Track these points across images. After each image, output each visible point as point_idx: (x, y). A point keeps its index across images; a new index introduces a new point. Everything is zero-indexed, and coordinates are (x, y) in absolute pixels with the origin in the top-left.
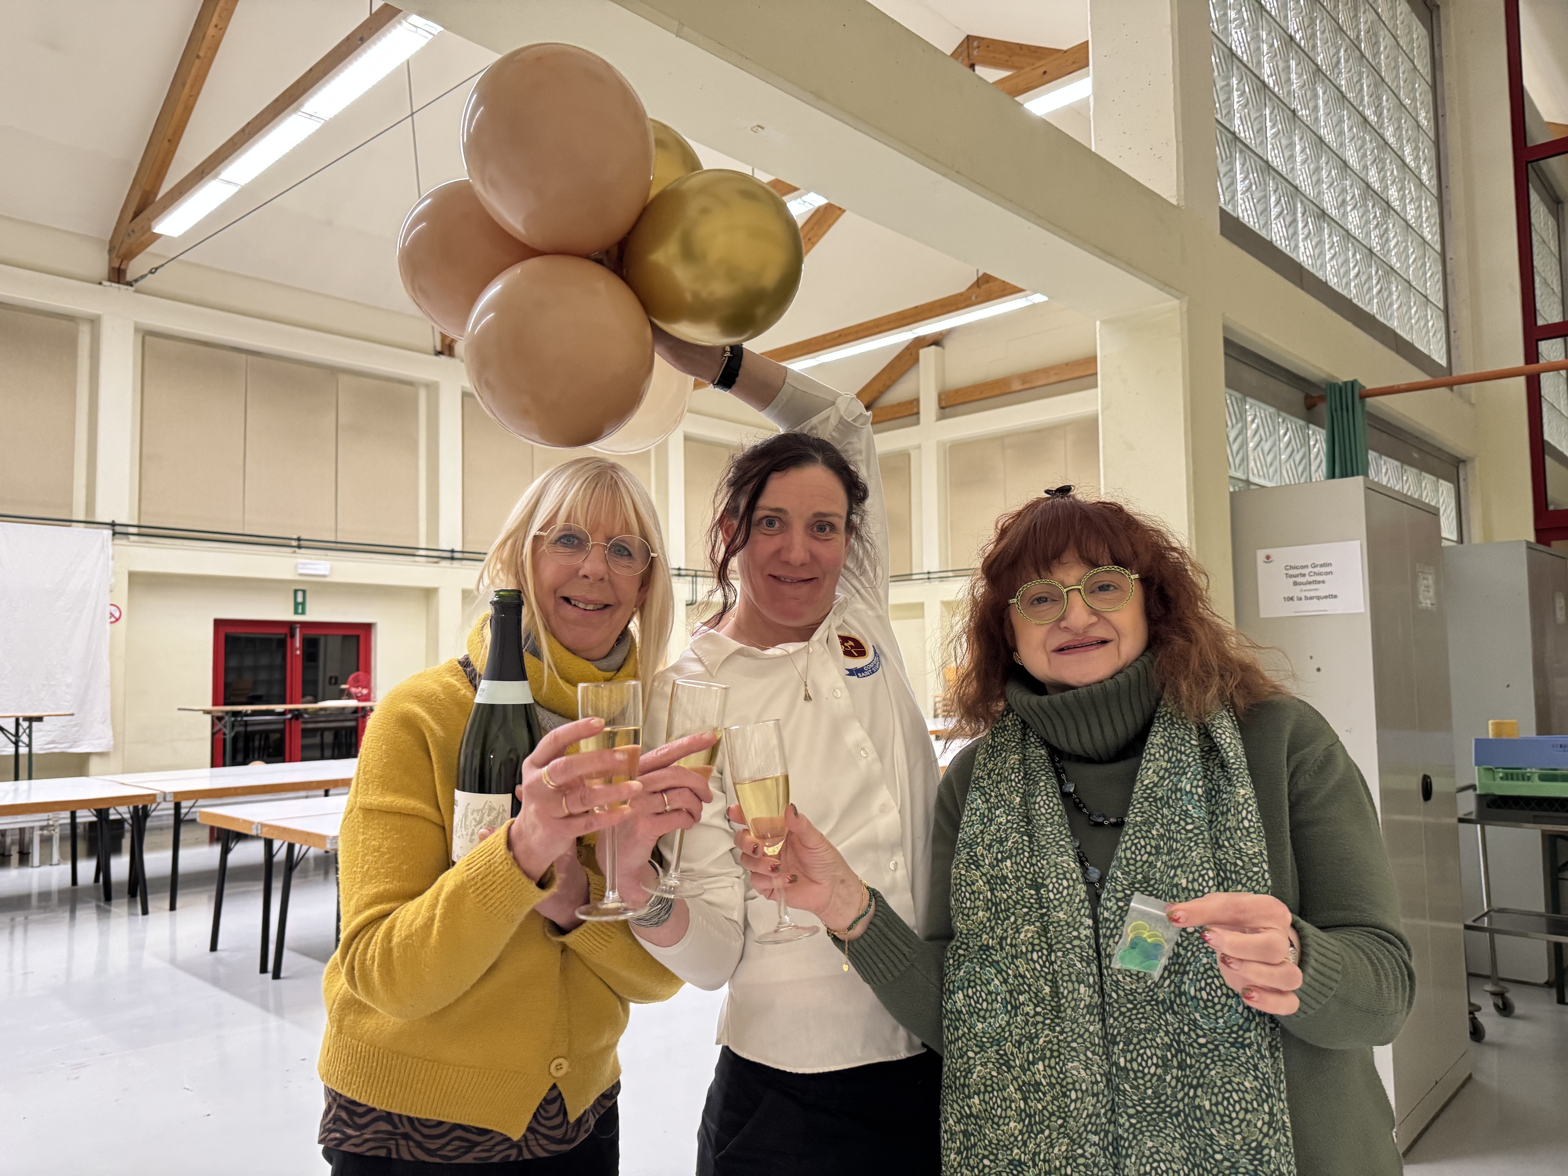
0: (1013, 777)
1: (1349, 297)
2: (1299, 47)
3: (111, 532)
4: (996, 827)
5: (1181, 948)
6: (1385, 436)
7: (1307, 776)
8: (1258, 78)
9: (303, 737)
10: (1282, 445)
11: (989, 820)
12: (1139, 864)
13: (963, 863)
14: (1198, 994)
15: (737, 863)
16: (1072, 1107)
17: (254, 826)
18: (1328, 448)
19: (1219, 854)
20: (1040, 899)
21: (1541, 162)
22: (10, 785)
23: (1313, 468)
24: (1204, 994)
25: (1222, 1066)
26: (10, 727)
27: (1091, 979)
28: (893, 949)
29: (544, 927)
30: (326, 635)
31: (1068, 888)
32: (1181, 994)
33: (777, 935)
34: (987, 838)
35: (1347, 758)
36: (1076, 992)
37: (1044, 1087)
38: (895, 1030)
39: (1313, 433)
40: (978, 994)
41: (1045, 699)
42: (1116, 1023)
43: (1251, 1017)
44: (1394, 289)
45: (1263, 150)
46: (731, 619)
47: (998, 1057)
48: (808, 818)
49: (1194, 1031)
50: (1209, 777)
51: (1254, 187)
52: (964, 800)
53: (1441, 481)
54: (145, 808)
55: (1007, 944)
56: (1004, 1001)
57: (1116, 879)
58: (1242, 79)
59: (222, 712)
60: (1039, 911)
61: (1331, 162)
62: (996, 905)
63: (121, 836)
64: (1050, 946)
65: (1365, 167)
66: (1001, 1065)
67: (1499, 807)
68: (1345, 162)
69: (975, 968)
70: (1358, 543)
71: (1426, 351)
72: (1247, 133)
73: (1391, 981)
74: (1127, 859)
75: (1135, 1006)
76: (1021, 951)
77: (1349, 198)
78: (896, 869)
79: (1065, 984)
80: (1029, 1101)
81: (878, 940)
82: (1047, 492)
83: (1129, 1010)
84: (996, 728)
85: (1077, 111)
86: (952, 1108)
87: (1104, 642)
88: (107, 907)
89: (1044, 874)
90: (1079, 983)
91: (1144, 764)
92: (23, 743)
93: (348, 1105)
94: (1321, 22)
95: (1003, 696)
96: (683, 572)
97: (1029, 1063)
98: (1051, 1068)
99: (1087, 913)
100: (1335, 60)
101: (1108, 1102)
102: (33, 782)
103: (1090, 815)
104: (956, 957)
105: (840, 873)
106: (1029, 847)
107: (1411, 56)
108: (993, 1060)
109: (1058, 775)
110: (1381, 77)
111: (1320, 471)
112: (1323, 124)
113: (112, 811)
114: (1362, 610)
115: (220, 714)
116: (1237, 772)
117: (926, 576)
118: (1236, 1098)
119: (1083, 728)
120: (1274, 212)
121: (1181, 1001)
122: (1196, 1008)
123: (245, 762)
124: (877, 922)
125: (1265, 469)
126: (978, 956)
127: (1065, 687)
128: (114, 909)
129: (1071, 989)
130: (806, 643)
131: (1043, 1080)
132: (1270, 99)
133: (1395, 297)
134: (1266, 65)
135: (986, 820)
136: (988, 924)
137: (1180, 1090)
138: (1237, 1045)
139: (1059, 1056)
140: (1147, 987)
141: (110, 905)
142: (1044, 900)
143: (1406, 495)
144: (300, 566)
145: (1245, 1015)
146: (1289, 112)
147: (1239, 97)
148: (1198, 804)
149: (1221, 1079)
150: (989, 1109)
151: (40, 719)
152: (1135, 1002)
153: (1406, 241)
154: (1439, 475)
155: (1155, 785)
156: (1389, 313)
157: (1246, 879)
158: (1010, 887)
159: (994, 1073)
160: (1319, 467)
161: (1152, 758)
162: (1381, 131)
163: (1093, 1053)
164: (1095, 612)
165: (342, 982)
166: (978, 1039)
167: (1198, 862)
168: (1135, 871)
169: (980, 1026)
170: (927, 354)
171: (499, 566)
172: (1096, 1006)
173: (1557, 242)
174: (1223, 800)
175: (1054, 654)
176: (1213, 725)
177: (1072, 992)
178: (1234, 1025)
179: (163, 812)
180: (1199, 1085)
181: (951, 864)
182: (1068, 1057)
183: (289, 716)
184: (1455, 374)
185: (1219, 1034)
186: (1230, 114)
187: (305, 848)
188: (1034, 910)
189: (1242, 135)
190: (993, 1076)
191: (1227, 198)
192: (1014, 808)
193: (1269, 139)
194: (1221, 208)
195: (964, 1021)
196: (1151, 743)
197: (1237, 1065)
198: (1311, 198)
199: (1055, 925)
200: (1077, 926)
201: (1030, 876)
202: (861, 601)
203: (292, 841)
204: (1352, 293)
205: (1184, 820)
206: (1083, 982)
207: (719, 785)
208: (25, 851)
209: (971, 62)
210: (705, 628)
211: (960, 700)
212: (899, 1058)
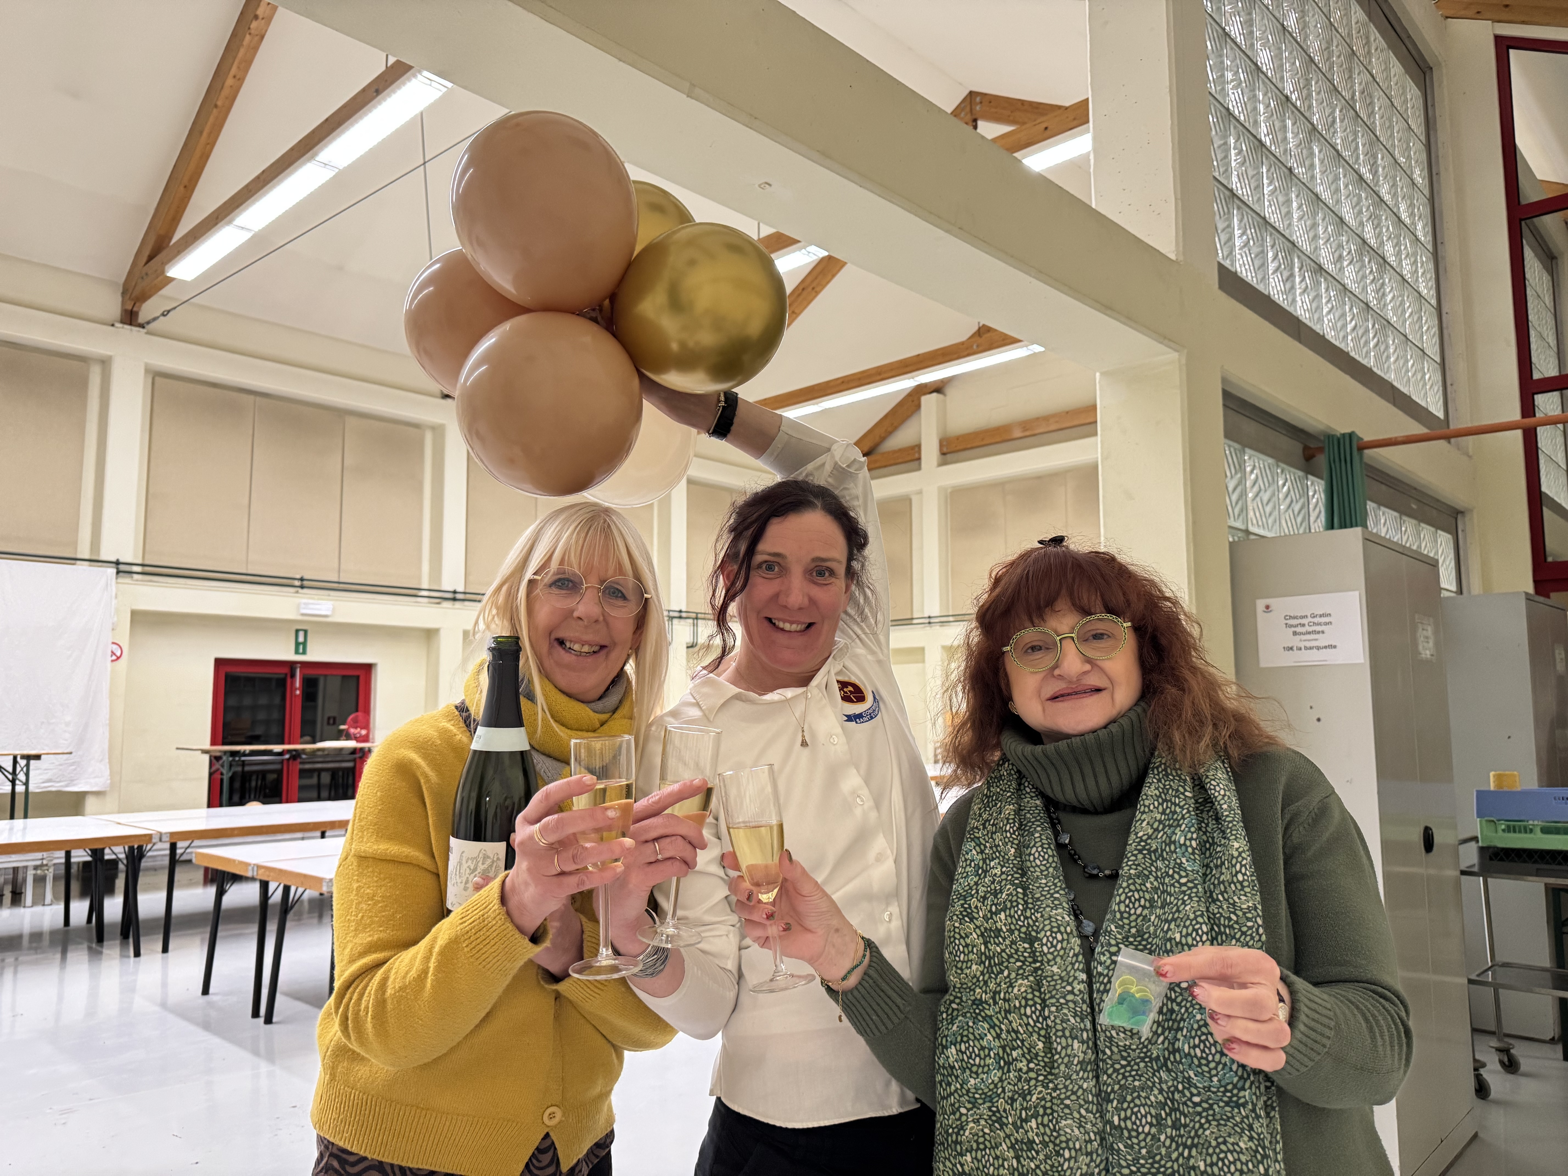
0: (1008, 828)
1: (1346, 350)
2: (1296, 107)
3: (115, 571)
4: (991, 879)
5: (1174, 1004)
6: (1383, 487)
7: (1301, 828)
8: (1255, 137)
9: (300, 777)
10: (1281, 496)
11: (983, 871)
12: (1133, 918)
13: (957, 915)
14: (1192, 1051)
15: (732, 911)
16: (1066, 1166)
17: (250, 868)
18: (1327, 499)
19: (1213, 908)
20: (1033, 952)
21: (1535, 220)
22: (5, 824)
23: (1312, 519)
24: (1198, 1051)
25: (1217, 1126)
26: (8, 765)
27: (1085, 1035)
28: (888, 1000)
29: (538, 973)
30: (326, 676)
31: (1062, 941)
32: (1176, 1051)
33: (773, 983)
34: (982, 889)
35: (1344, 811)
36: (1070, 1048)
37: (1037, 1145)
38: (887, 1085)
39: (1312, 484)
40: (971, 1049)
41: (1039, 748)
42: (1110, 1080)
43: (1245, 1076)
44: (1391, 342)
45: (1260, 206)
46: (731, 664)
47: (990, 1113)
48: (804, 865)
49: (1188, 1089)
50: (1204, 830)
51: (1251, 242)
52: (960, 849)
53: (1439, 532)
54: (140, 848)
55: (1000, 999)
56: (997, 1057)
57: (1110, 933)
58: (1239, 138)
59: (220, 751)
60: (1033, 965)
61: (1327, 219)
62: (989, 958)
63: (115, 877)
64: (1044, 1001)
65: (1361, 224)
66: (994, 1122)
67: (1501, 860)
68: (1341, 219)
69: (968, 1023)
70: (1357, 593)
71: (1423, 404)
72: (1244, 190)
73: (1387, 1038)
74: (1121, 913)
75: (1129, 1062)
76: (1015, 1005)
77: (1345, 253)
78: (890, 920)
79: (1058, 1040)
80: (1022, 1159)
81: (871, 991)
82: (1040, 542)
83: (1123, 1067)
84: (991, 778)
85: (1078, 165)
86: (945, 1166)
87: (1098, 690)
88: (99, 948)
89: (1038, 927)
90: (1073, 1039)
91: (1138, 816)
92: (20, 781)
93: (340, 1154)
94: (1316, 83)
95: (998, 745)
96: (684, 615)
97: (1022, 1121)
98: (1044, 1126)
99: (1081, 967)
100: (1330, 119)
101: (1102, 1161)
102: (28, 821)
103: (1084, 867)
104: (950, 1012)
105: (835, 922)
106: (1023, 899)
107: (1405, 116)
108: (985, 1117)
109: (1053, 826)
110: (1376, 136)
111: (1318, 521)
112: (1319, 181)
113: (107, 851)
114: (1362, 661)
115: (218, 754)
116: (1230, 825)
117: (927, 621)
118: (1231, 1159)
119: (1078, 777)
120: (1272, 267)
121: (1175, 1058)
122: (1190, 1065)
123: (242, 803)
124: (872, 972)
125: (1264, 519)
126: (972, 1011)
127: (1058, 736)
128: (105, 951)
129: (1064, 1044)
130: (804, 689)
131: (1036, 1138)
132: (1267, 158)
133: (1391, 351)
134: (1263, 124)
135: (980, 871)
136: (981, 978)
137: (1175, 1150)
138: (1232, 1104)
139: (1052, 1114)
140: (1140, 1043)
141: (102, 947)
142: (1038, 954)
143: (1404, 547)
144: (303, 606)
145: (1240, 1073)
146: (1286, 170)
147: (1236, 155)
148: (1192, 857)
149: (1216, 1139)
150: (981, 1168)
151: (38, 757)
152: (1129, 1059)
153: (1402, 296)
154: (1438, 526)
155: (1149, 837)
156: (1386, 366)
157: (1239, 933)
158: (1004, 941)
159: (987, 1131)
160: (1317, 517)
161: (1147, 810)
162: (1376, 189)
163: (1087, 1110)
164: (1089, 661)
165: (336, 1027)
166: (971, 1095)
167: (1192, 916)
168: (1129, 924)
169: (972, 1081)
170: (929, 401)
171: (494, 611)
172: (1090, 1062)
173: (1552, 297)
174: (1217, 853)
175: (1049, 702)
176: (1207, 777)
177: (1065, 1048)
178: (1228, 1084)
179: (159, 852)
180: (1194, 1145)
181: (946, 916)
182: (1061, 1114)
183: (287, 756)
184: (1452, 427)
185: (1214, 1093)
186: (1227, 172)
187: (300, 890)
188: (1027, 964)
189: (1240, 192)
190: (985, 1133)
191: (1225, 254)
192: (1008, 860)
193: (1266, 196)
194: (1219, 264)
195: (957, 1077)
196: (1145, 794)
197: (1231, 1125)
198: (1308, 253)
199: (1049, 979)
200: (1071, 980)
201: (1023, 930)
202: (861, 645)
203: (288, 883)
204: (1349, 346)
205: (1178, 873)
206: (1076, 1038)
207: (714, 831)
208: (18, 891)
209: (974, 117)
210: (705, 672)
211: (955, 749)
212: (891, 1114)
